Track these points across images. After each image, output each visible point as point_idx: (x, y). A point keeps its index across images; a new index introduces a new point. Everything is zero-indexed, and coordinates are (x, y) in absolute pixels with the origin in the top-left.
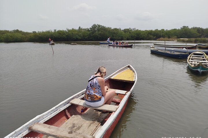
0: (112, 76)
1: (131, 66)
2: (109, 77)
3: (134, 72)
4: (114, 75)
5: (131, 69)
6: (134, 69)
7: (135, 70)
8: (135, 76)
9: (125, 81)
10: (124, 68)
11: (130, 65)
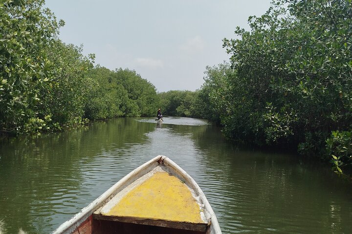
0: (104, 202)
1: (168, 160)
2: (91, 206)
3: (185, 180)
4: (110, 197)
5: (172, 172)
6: (184, 172)
7: (189, 176)
8: (197, 198)
9: (165, 225)
10: (146, 168)
11: (164, 157)
